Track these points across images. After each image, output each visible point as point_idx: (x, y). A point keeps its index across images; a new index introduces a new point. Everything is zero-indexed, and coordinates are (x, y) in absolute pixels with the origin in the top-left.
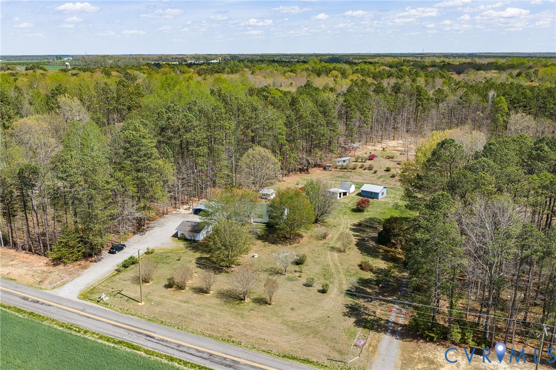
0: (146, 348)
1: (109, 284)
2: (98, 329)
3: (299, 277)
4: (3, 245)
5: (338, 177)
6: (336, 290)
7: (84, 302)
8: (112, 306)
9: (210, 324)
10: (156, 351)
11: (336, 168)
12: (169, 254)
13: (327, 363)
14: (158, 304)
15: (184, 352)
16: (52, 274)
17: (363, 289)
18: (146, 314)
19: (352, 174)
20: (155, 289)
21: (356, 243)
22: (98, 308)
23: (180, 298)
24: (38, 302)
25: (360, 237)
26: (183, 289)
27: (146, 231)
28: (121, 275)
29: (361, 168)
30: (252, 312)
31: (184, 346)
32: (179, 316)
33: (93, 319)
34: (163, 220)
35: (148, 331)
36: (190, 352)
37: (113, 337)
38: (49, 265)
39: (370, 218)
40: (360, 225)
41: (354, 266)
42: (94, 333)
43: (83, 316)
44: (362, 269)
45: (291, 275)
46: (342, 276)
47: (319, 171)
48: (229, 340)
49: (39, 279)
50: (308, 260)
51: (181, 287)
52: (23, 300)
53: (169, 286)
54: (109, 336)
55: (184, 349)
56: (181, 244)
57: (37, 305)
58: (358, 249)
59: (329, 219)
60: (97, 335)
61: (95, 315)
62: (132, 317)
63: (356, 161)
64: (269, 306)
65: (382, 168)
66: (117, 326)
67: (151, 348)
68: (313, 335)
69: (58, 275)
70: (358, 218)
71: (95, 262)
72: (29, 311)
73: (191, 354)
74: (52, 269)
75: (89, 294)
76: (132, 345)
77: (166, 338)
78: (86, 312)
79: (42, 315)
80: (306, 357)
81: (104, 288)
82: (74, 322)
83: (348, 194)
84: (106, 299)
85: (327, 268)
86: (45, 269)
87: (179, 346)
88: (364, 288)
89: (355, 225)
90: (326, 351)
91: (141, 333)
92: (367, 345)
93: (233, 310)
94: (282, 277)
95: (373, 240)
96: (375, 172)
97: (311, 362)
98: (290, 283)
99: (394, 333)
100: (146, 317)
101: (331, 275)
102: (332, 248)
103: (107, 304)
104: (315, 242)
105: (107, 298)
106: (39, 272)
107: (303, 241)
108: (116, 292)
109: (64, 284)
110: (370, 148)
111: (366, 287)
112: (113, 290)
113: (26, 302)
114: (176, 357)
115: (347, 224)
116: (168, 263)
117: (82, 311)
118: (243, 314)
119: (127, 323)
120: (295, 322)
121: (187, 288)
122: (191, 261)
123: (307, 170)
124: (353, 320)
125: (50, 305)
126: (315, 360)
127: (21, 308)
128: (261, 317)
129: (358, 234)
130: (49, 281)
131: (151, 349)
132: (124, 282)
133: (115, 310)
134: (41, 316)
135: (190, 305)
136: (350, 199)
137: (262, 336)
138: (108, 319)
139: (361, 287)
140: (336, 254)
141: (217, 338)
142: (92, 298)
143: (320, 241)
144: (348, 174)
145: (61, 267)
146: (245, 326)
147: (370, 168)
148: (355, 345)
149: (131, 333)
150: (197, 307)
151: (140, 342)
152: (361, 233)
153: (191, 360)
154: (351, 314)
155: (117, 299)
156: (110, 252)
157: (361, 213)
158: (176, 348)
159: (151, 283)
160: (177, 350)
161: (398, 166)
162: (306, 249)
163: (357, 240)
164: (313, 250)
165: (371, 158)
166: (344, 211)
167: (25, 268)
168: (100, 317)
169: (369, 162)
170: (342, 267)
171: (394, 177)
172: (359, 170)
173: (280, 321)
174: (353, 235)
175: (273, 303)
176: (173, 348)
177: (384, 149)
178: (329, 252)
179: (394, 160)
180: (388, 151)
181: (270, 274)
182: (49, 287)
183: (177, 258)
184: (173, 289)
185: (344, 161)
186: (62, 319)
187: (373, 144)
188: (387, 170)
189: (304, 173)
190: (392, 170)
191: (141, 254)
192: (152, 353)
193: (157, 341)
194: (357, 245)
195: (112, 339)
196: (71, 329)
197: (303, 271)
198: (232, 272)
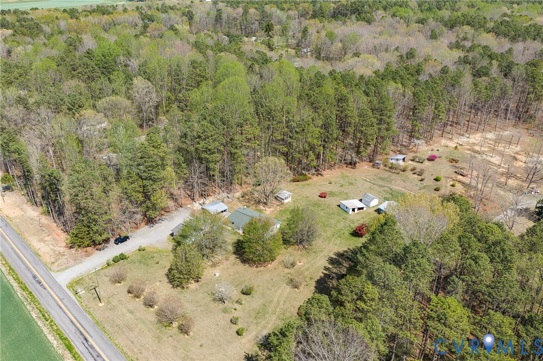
0: (77, 351)
1: (94, 277)
2: (60, 322)
3: (235, 309)
4: (52, 218)
5: (380, 178)
6: (254, 333)
7: (67, 290)
8: (83, 301)
9: (132, 342)
10: (82, 356)
11: (386, 166)
12: (155, 255)
14: (112, 308)
16: (63, 257)
18: (97, 316)
19: (398, 177)
20: (121, 290)
21: (319, 278)
22: (73, 300)
23: (130, 306)
24: (40, 283)
25: (330, 271)
27: (156, 223)
28: (108, 269)
29: (412, 170)
30: (170, 338)
32: (117, 325)
33: (63, 310)
34: (175, 214)
35: (89, 334)
37: (64, 333)
38: (67, 247)
40: (340, 255)
41: (294, 308)
43: (59, 305)
45: (230, 305)
46: (274, 317)
47: (366, 167)
49: (53, 260)
51: (138, 297)
52: (32, 278)
53: (131, 291)
54: (63, 331)
56: (171, 246)
57: (38, 286)
58: (316, 287)
59: (318, 243)
61: (66, 306)
62: (88, 316)
63: (413, 160)
64: (186, 336)
65: (434, 175)
66: (73, 322)
67: (81, 352)
69: (67, 259)
70: (348, 245)
71: (100, 250)
72: (30, 290)
74: (67, 251)
75: (74, 284)
76: (70, 345)
77: (95, 346)
78: (63, 302)
79: (36, 297)
81: (88, 281)
82: (49, 309)
83: (365, 209)
85: (267, 304)
86: (62, 250)
91: (83, 335)
93: (158, 331)
94: (221, 306)
96: (422, 180)
98: (221, 315)
100: (96, 319)
101: (264, 315)
102: (291, 280)
103: (80, 298)
104: (281, 269)
105: (83, 292)
106: (57, 252)
107: (271, 265)
108: (93, 287)
109: (66, 269)
110: (444, 141)
112: (93, 284)
113: (34, 281)
115: (331, 251)
116: (147, 265)
117: (61, 300)
118: (162, 339)
119: (82, 323)
121: (142, 297)
122: (165, 267)
123: (354, 165)
125: (45, 289)
127: (28, 286)
128: (173, 346)
129: (331, 267)
130: (58, 264)
131: (79, 353)
132: (105, 278)
133: (82, 306)
134: (34, 297)
135: (132, 317)
136: (364, 216)
138: (72, 313)
140: (289, 289)
141: (128, 357)
142: (74, 289)
143: (286, 270)
144: (394, 176)
145: (73, 251)
146: (154, 352)
147: (420, 173)
149: (77, 332)
150: (135, 321)
151: (77, 343)
152: (336, 266)
155: (90, 294)
156: (115, 242)
157: (358, 238)
158: (95, 357)
159: (122, 283)
160: (95, 360)
161: (454, 175)
162: (267, 276)
163: (323, 275)
164: (272, 280)
165: (431, 159)
166: (342, 232)
167: (51, 246)
168: (68, 309)
169: (427, 163)
170: (282, 306)
171: (438, 190)
172: (409, 173)
173: (183, 356)
174: (325, 267)
175: (191, 334)
176: (93, 357)
177: (456, 147)
178: (285, 285)
179: (457, 165)
180: (460, 151)
181: (214, 300)
182: (56, 269)
183: (157, 261)
184: (132, 295)
185: (397, 160)
186: (44, 305)
187: (451, 137)
188: (436, 180)
189: (350, 166)
190: (443, 180)
191: (135, 250)
192: (78, 357)
193: (87, 346)
194: (318, 282)
195: (63, 334)
196: (44, 316)
197: (243, 302)
198: (187, 288)
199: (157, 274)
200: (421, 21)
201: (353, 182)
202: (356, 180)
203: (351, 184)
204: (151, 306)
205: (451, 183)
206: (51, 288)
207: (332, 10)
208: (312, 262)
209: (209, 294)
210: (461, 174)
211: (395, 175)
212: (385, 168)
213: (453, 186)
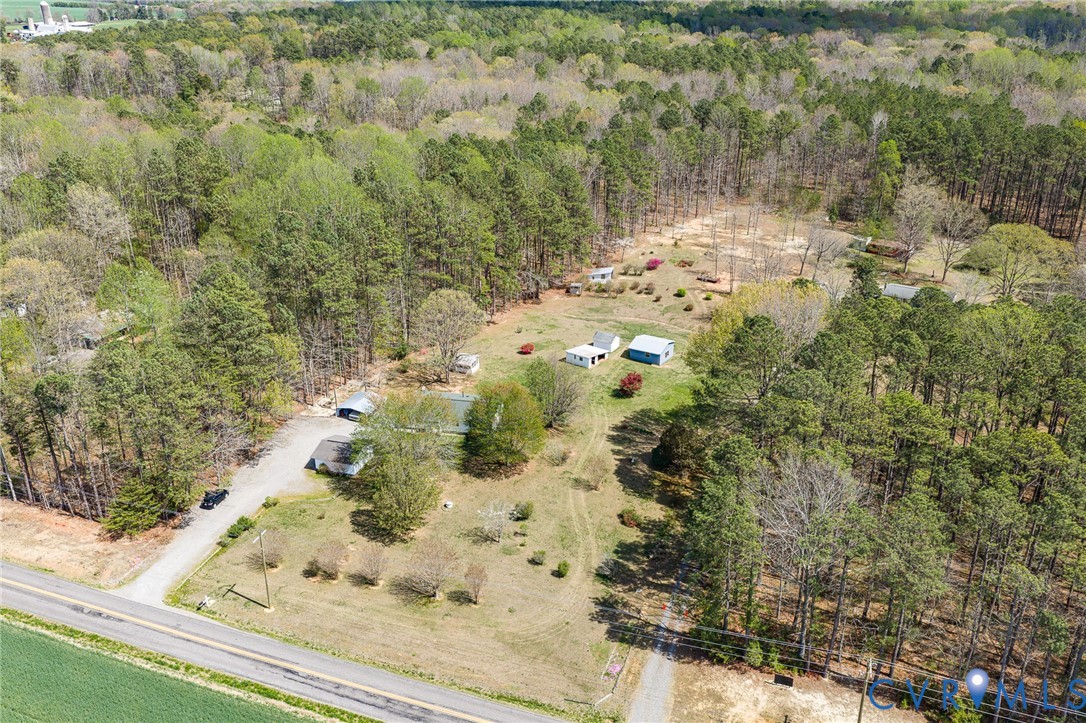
0: (287, 693)
1: (212, 573)
2: (207, 662)
3: (522, 545)
4: (15, 499)
5: (591, 310)
6: (580, 568)
7: (174, 610)
8: (223, 616)
9: (384, 645)
10: (302, 697)
11: (588, 290)
12: (304, 506)
13: (564, 706)
14: (298, 609)
15: (347, 697)
16: (113, 557)
17: (623, 566)
18: (278, 629)
19: (617, 303)
20: (287, 577)
21: (615, 468)
22: (201, 621)
23: (330, 596)
24: (100, 614)
25: (624, 454)
26: (334, 579)
27: (259, 456)
28: (230, 553)
29: (632, 289)
30: (448, 618)
31: (345, 687)
32: (333, 631)
33: (196, 643)
34: (287, 433)
35: (287, 661)
36: (356, 697)
37: (234, 676)
38: (105, 540)
39: (642, 411)
40: (623, 428)
41: (611, 517)
42: (202, 670)
43: (179, 638)
44: (623, 523)
45: (508, 542)
46: (591, 539)
47: (557, 297)
48: (414, 672)
49: (93, 570)
50: (537, 512)
51: (330, 576)
52: (74, 613)
53: (310, 573)
54: (227, 674)
55: (347, 693)
56: (322, 484)
57: (99, 620)
58: (620, 481)
59: (574, 420)
60: (207, 672)
61: (197, 635)
62: (257, 635)
63: (625, 274)
64: (474, 606)
65: (671, 290)
66: (236, 655)
67: (295, 692)
68: (544, 657)
69: (123, 558)
70: (621, 412)
71: (181, 527)
72: (89, 633)
73: (358, 701)
74: (111, 546)
75: (182, 594)
77: (317, 674)
78: (183, 631)
79: (112, 639)
80: (532, 696)
81: (205, 582)
82: (165, 650)
83: (606, 356)
84: (210, 602)
85: (566, 524)
86: (100, 546)
87: (339, 686)
88: (626, 563)
89: (616, 428)
90: (563, 686)
91: (276, 666)
92: (624, 672)
93: (417, 615)
94: (494, 546)
95: (644, 461)
96: (658, 300)
97: (541, 706)
98: (506, 559)
99: (666, 648)
100: (279, 635)
101: (573, 540)
102: (576, 480)
103: (214, 613)
104: (548, 469)
105: (212, 602)
106: (90, 554)
107: (529, 468)
108: (225, 589)
109: (136, 576)
110: (652, 239)
111: (628, 560)
112: (220, 585)
113: (80, 615)
114: (335, 706)
115: (603, 425)
116: (304, 526)
117: (175, 628)
118: (434, 624)
119: (252, 648)
120: (515, 636)
121: (341, 576)
122: (342, 520)
123: (537, 297)
124: (605, 627)
125: (121, 620)
126: (546, 701)
127: (75, 628)
128: (463, 627)
129: (621, 448)
130: (110, 572)
131: (296, 695)
132: (235, 568)
133: (229, 624)
134: (109, 641)
135: (348, 610)
136: (611, 366)
137: (466, 664)
138: (220, 642)
139: (621, 561)
140: (582, 494)
141: (395, 670)
142: (187, 602)
143: (557, 468)
144: (610, 303)
145: (125, 541)
146: (437, 646)
147: (649, 291)
148: (607, 674)
149: (261, 666)
150: (360, 614)
151: (277, 683)
152: (626, 445)
153: (359, 711)
154: (602, 616)
155: (229, 602)
156: (203, 507)
157: (627, 399)
158: (336, 691)
159: (280, 567)
160: (336, 694)
161: (699, 284)
162: (534, 485)
163: (618, 462)
164: (545, 488)
165: (652, 266)
166: (598, 396)
167: (65, 547)
168: (207, 638)
169: (648, 275)
170: (591, 521)
171: (690, 310)
172: (630, 294)
173: (492, 635)
174: (612, 451)
175: (480, 600)
176: (329, 691)
177: (676, 243)
178: (571, 491)
179: (692, 269)
180: (684, 248)
181: (474, 542)
182: (113, 583)
183: (318, 514)
184: (318, 578)
185: (603, 276)
186: (146, 646)
187: (658, 230)
188: (679, 295)
189: (530, 301)
190: (688, 294)
191: (257, 508)
192: (298, 702)
193: (303, 680)
194: (618, 473)
195: (232, 678)
196: (163, 664)
197: (528, 532)
198: (412, 539)
199: (335, 534)
200: (507, 52)
201: (553, 322)
202: (556, 320)
203: (553, 326)
204: (372, 583)
205: (704, 296)
206: (132, 615)
207: (310, 46)
208: (588, 448)
209: (459, 537)
210: (709, 281)
211: (609, 300)
212: (588, 292)
213: (707, 299)
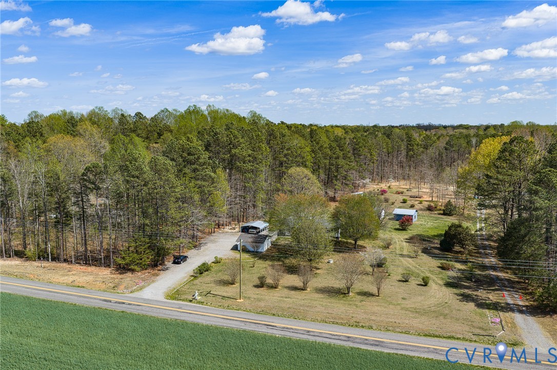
1: (192, 287)
3: (389, 276)
7: (175, 302)
8: (209, 304)
9: (328, 313)
13: (474, 338)
14: (259, 300)
15: (318, 336)
16: (123, 280)
18: (251, 309)
20: (245, 289)
21: (421, 251)
22: (195, 306)
23: (278, 295)
24: (123, 303)
25: (421, 247)
26: (276, 288)
27: (200, 246)
28: (197, 281)
30: (364, 302)
31: (313, 332)
32: (289, 308)
33: (196, 314)
34: (213, 238)
39: (417, 235)
41: (434, 268)
43: (184, 312)
44: (443, 269)
48: (357, 325)
49: (112, 285)
51: (273, 287)
52: (105, 303)
53: (259, 286)
56: (246, 255)
57: (124, 305)
61: (195, 311)
62: (237, 311)
64: (377, 297)
65: (398, 200)
68: (442, 317)
69: (131, 281)
70: (406, 235)
71: (163, 270)
72: (118, 310)
73: (327, 338)
74: (120, 276)
75: (175, 295)
77: (289, 326)
78: (184, 309)
80: (449, 334)
81: (190, 290)
82: (176, 318)
85: (408, 269)
86: (114, 276)
87: (308, 332)
88: (459, 282)
89: (407, 239)
90: (467, 328)
91: (258, 324)
92: (504, 322)
93: (342, 302)
94: (371, 276)
95: (436, 249)
96: (393, 204)
97: (458, 339)
100: (253, 311)
102: (401, 255)
103: (203, 302)
104: (381, 251)
107: (369, 250)
108: (205, 293)
109: (142, 289)
112: (201, 291)
113: (110, 304)
115: (399, 238)
117: (179, 308)
118: (356, 305)
120: (415, 308)
121: (280, 287)
122: (266, 268)
124: (472, 304)
125: (139, 305)
126: (461, 336)
128: (377, 306)
129: (417, 245)
130: (124, 286)
132: (206, 285)
133: (215, 307)
135: (294, 300)
137: (391, 320)
139: (456, 282)
140: (409, 260)
141: (342, 324)
142: (182, 299)
143: (386, 250)
145: (129, 275)
146: (365, 313)
147: (386, 201)
148: (493, 323)
149: (248, 324)
150: (303, 301)
151: (263, 331)
152: (419, 244)
154: (466, 300)
155: (211, 298)
156: (174, 263)
157: (405, 231)
158: (306, 333)
160: (309, 335)
161: (412, 199)
165: (382, 193)
167: (90, 276)
170: (422, 269)
171: (413, 207)
173: (399, 308)
175: (380, 295)
176: (303, 334)
177: (389, 187)
178: (401, 258)
179: (404, 194)
180: (394, 189)
182: (127, 291)
184: (265, 288)
188: (404, 202)
190: (409, 202)
194: (424, 252)
197: (388, 271)
198: (316, 274)
205: (418, 202)
206: (146, 304)
213: (420, 203)
